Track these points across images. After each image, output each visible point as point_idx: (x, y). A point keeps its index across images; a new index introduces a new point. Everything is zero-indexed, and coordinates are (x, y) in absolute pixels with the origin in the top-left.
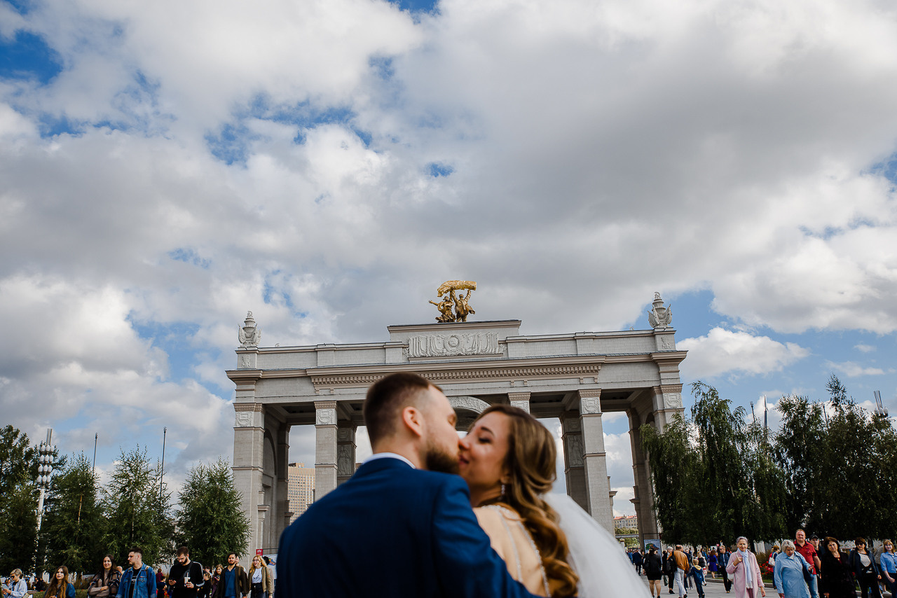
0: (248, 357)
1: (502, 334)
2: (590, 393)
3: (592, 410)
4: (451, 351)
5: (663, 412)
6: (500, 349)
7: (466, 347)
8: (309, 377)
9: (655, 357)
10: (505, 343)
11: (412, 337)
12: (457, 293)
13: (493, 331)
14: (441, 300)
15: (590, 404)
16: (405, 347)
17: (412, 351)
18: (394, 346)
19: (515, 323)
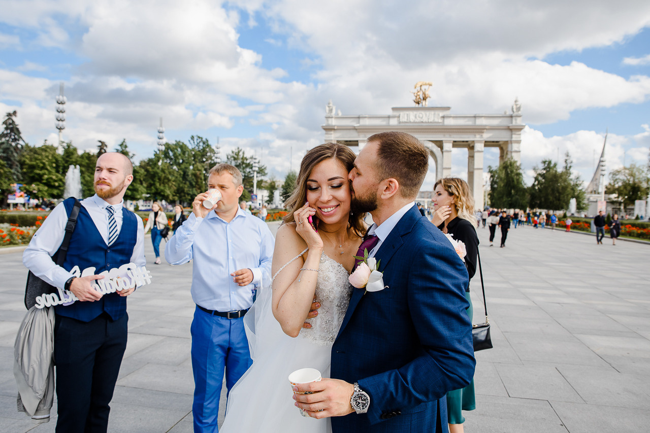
0: (330, 120)
1: (442, 114)
2: (480, 142)
3: (480, 149)
4: (418, 120)
5: (511, 152)
6: (440, 120)
7: (425, 119)
8: (356, 129)
9: (511, 127)
10: (443, 117)
11: (402, 113)
12: (423, 88)
13: (437, 112)
14: (415, 91)
15: (479, 146)
16: (399, 117)
17: (402, 119)
18: (394, 117)
19: (448, 108)
